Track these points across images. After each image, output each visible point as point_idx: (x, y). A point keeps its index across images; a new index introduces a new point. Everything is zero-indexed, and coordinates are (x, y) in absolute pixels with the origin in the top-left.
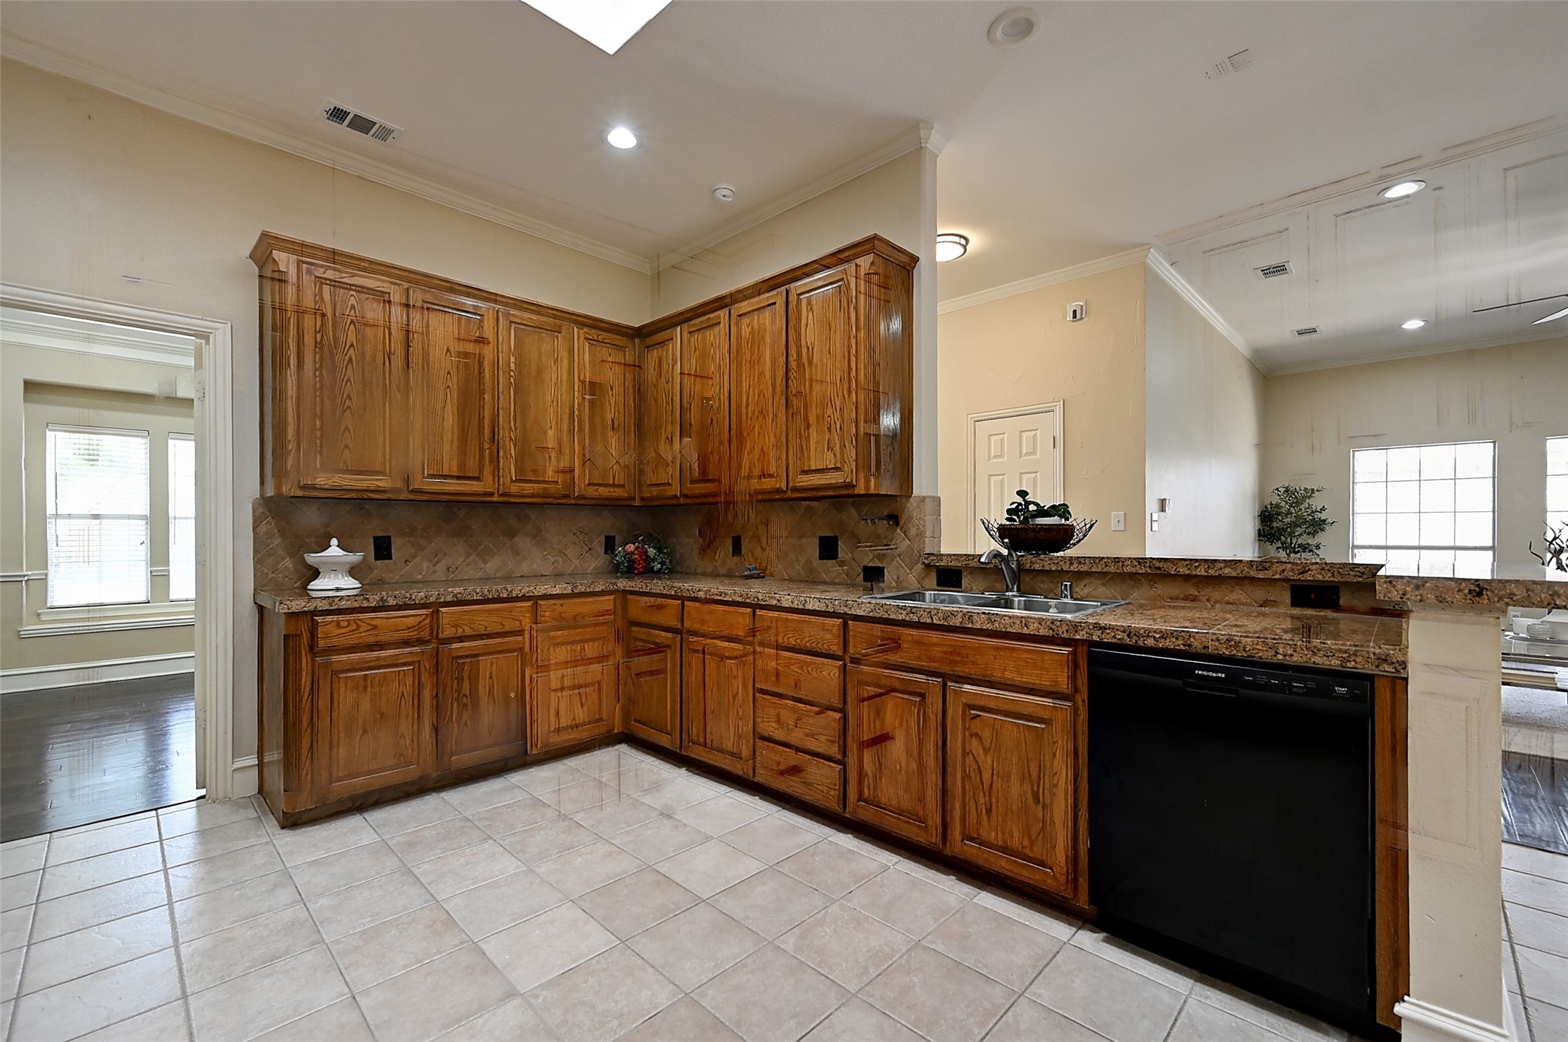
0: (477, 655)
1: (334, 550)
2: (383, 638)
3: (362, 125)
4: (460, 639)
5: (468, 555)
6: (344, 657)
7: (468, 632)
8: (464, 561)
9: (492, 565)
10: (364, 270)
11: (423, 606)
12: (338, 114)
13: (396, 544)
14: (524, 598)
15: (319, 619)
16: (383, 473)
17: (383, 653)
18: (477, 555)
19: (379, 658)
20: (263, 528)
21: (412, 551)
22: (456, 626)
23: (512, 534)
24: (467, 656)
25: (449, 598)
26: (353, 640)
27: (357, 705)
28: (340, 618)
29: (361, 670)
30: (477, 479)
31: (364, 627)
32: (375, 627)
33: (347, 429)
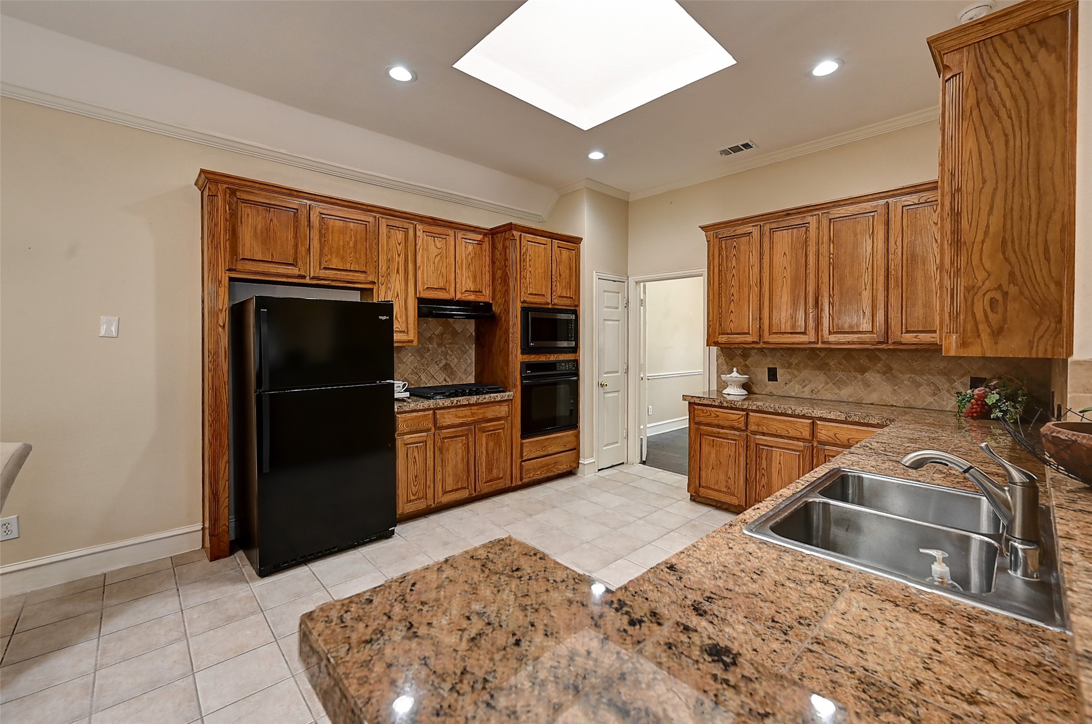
0: (772, 447)
1: (735, 374)
2: (721, 423)
3: (736, 149)
4: (764, 434)
5: (827, 383)
6: (705, 428)
7: (765, 430)
8: (823, 387)
9: (845, 393)
10: (742, 224)
11: (743, 410)
12: (725, 152)
13: (780, 372)
14: (803, 417)
15: (696, 407)
16: (748, 333)
17: (721, 431)
18: (834, 384)
19: (719, 433)
20: (720, 361)
21: (790, 377)
22: (758, 425)
23: (863, 370)
24: (766, 446)
25: (754, 408)
26: (708, 420)
27: (710, 454)
28: (704, 408)
29: (712, 436)
30: (804, 333)
31: (713, 415)
32: (718, 416)
33: (732, 312)
